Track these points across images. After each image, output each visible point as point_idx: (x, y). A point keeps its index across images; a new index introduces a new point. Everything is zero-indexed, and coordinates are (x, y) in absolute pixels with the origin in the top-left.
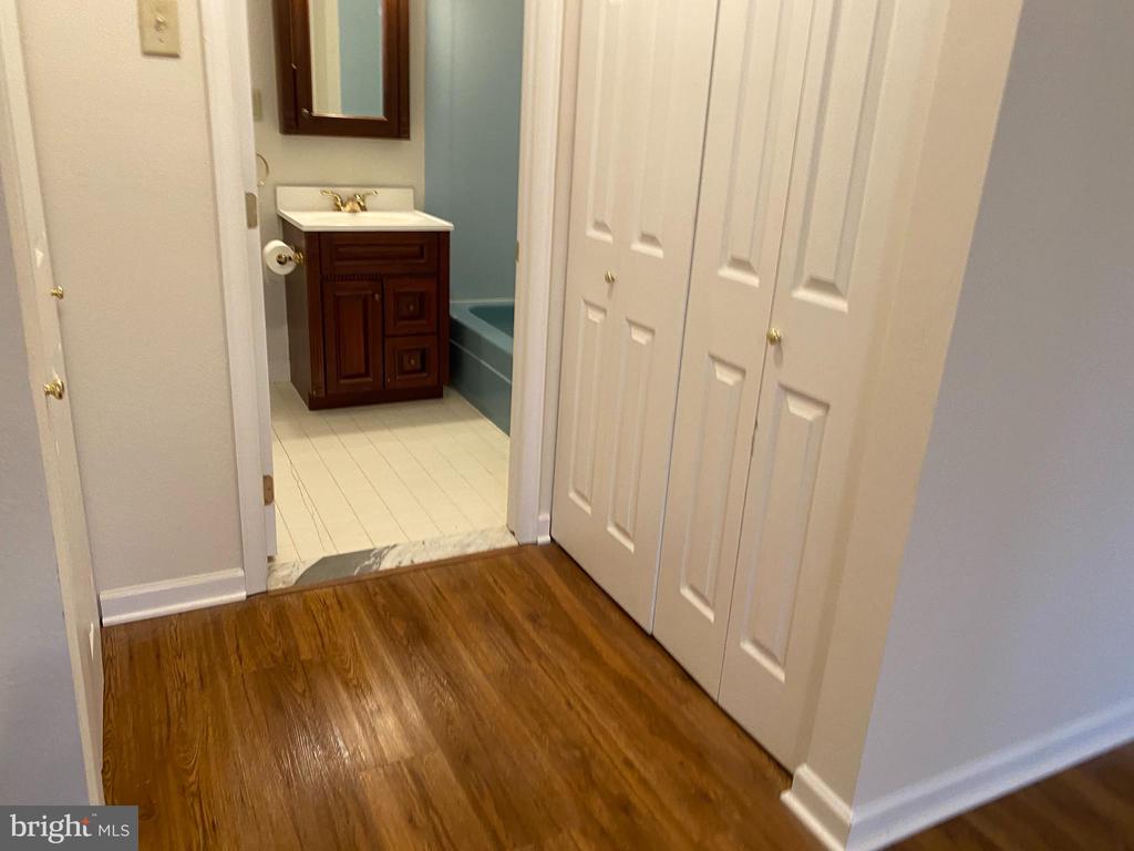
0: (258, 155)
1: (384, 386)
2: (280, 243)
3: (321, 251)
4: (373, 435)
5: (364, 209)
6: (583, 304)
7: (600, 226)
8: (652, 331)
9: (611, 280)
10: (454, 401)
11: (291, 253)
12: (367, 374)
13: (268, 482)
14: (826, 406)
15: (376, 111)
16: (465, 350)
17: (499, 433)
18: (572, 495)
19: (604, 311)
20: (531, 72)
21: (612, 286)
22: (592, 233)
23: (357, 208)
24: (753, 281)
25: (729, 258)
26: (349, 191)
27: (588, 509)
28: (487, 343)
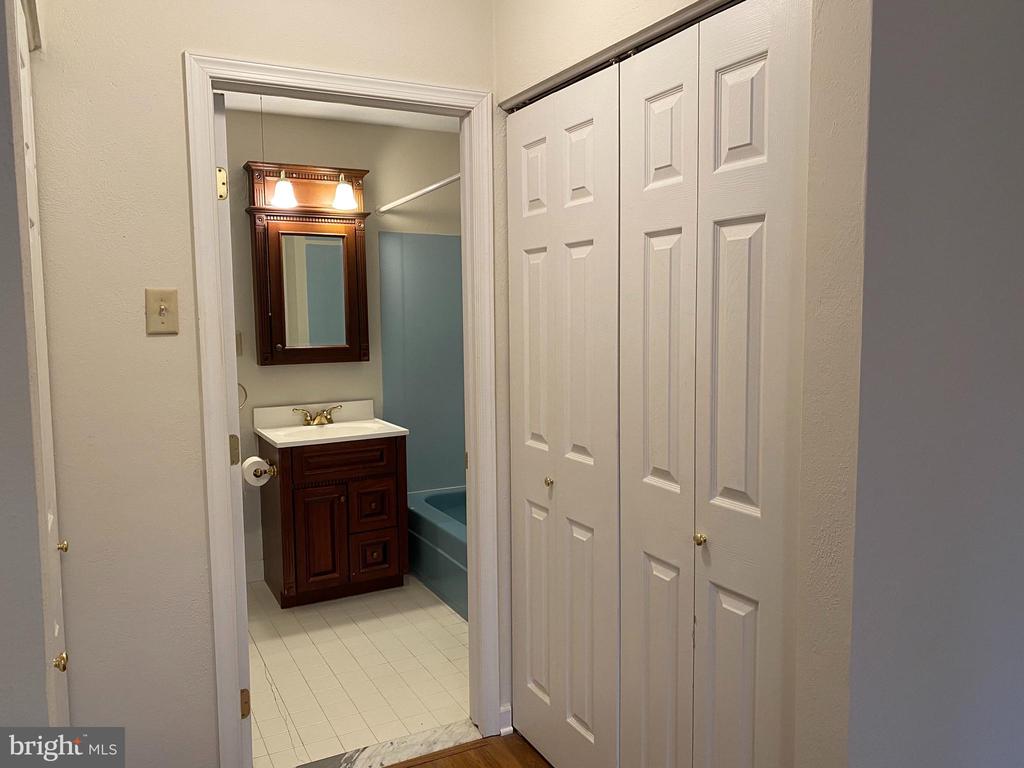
0: (239, 384)
1: (349, 579)
2: (256, 459)
3: (293, 462)
4: (340, 630)
5: (330, 421)
6: (527, 505)
7: (537, 437)
8: (591, 530)
9: (550, 484)
10: (414, 588)
11: (266, 467)
12: (333, 571)
13: (245, 695)
14: (755, 603)
15: (340, 341)
16: (423, 539)
17: (458, 618)
18: (531, 686)
19: (546, 510)
20: (470, 325)
21: (551, 489)
22: (531, 443)
23: (324, 420)
24: (675, 488)
25: (651, 468)
26: (318, 407)
27: (547, 700)
28: (443, 532)
